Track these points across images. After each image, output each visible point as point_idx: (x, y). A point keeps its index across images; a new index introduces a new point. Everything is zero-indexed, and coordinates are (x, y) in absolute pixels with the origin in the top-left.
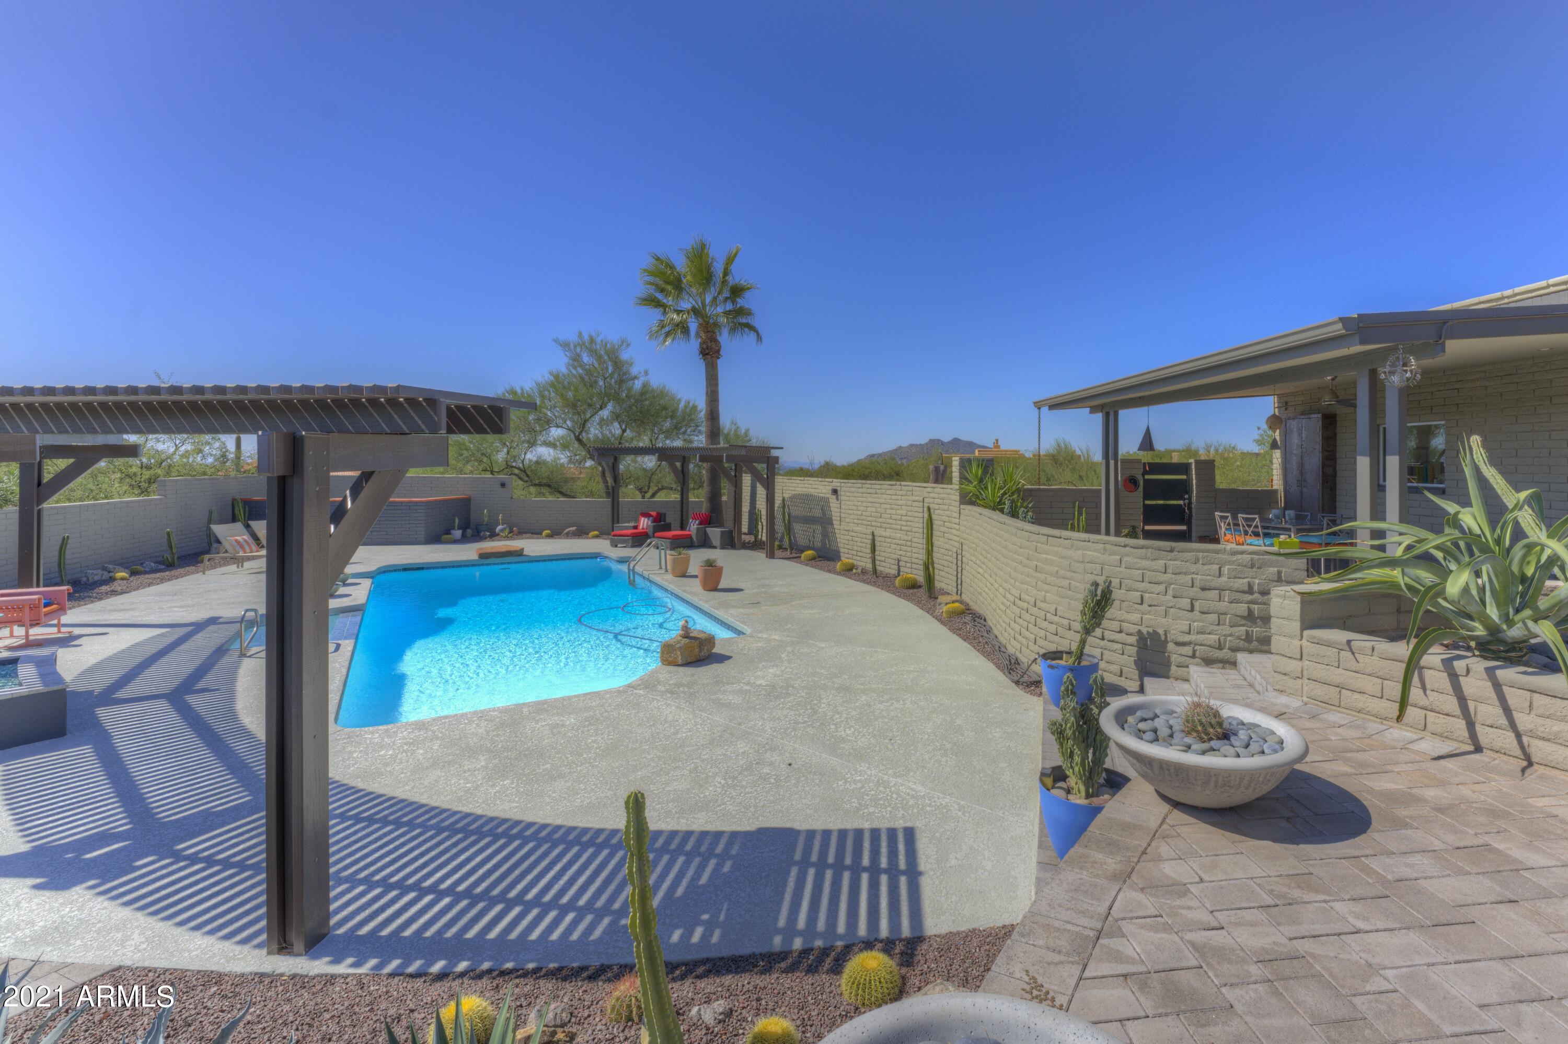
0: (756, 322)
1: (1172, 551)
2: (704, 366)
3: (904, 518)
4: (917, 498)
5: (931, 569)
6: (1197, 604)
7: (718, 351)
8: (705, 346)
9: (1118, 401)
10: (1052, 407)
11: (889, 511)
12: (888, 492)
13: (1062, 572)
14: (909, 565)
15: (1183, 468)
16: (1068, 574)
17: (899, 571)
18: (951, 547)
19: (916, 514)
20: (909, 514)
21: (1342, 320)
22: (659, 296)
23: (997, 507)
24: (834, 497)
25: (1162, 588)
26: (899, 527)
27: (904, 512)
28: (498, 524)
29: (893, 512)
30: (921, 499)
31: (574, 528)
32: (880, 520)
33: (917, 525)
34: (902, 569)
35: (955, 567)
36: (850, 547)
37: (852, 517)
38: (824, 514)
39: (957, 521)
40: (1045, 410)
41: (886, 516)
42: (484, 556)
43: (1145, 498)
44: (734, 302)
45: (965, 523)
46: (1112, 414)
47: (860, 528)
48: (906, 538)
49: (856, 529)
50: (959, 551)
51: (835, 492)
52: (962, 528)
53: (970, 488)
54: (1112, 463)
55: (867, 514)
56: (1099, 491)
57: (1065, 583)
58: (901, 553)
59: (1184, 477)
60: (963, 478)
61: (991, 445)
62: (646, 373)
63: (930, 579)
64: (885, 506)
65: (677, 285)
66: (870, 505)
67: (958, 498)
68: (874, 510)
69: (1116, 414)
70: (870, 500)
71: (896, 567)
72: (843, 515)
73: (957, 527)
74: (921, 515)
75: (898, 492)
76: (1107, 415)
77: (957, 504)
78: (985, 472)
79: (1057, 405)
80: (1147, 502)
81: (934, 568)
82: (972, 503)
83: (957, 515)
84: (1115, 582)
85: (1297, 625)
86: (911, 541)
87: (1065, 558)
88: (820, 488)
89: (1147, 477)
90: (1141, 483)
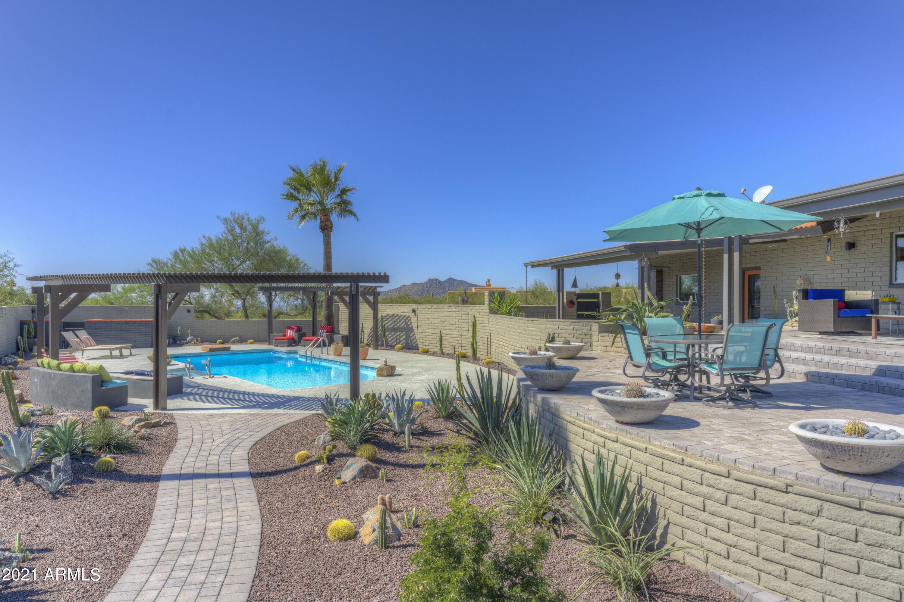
0: (354, 209)
1: (575, 322)
2: (322, 237)
3: (457, 323)
4: (464, 312)
5: (475, 346)
6: (583, 340)
7: (331, 228)
8: (324, 224)
9: (563, 264)
10: (533, 266)
11: (448, 320)
12: (447, 310)
13: (538, 334)
14: (460, 348)
15: (596, 296)
16: (540, 334)
17: (455, 351)
18: (484, 336)
19: (464, 321)
20: (460, 321)
21: (624, 246)
22: (295, 193)
23: (509, 313)
24: (414, 314)
25: (572, 336)
26: (454, 328)
27: (457, 320)
28: (188, 336)
29: (451, 320)
30: (467, 313)
31: (237, 338)
32: (443, 325)
33: (465, 326)
34: (456, 350)
35: (486, 345)
36: (424, 341)
37: (425, 324)
38: (407, 324)
39: (487, 322)
40: (529, 267)
41: (446, 323)
42: (211, 350)
43: (578, 311)
44: (341, 197)
45: (492, 323)
46: (561, 270)
47: (430, 331)
48: (458, 333)
49: (428, 331)
50: (489, 337)
51: (414, 311)
52: (490, 326)
53: (494, 306)
54: (561, 293)
55: (435, 322)
56: (555, 307)
57: (539, 338)
58: (455, 342)
59: (596, 300)
60: (490, 301)
61: (485, 284)
62: (276, 239)
63: (474, 351)
64: (445, 318)
65: (308, 188)
66: (436, 317)
67: (488, 311)
68: (439, 320)
69: (563, 270)
70: (436, 315)
71: (453, 350)
72: (419, 324)
73: (487, 325)
74: (467, 321)
75: (453, 310)
76: (559, 271)
77: (488, 314)
78: (501, 298)
79: (535, 265)
80: (578, 313)
81: (476, 345)
82: (495, 313)
83: (488, 320)
84: (556, 335)
85: (598, 333)
86: (461, 335)
87: (539, 328)
88: (404, 310)
89: (578, 300)
90: (576, 303)
